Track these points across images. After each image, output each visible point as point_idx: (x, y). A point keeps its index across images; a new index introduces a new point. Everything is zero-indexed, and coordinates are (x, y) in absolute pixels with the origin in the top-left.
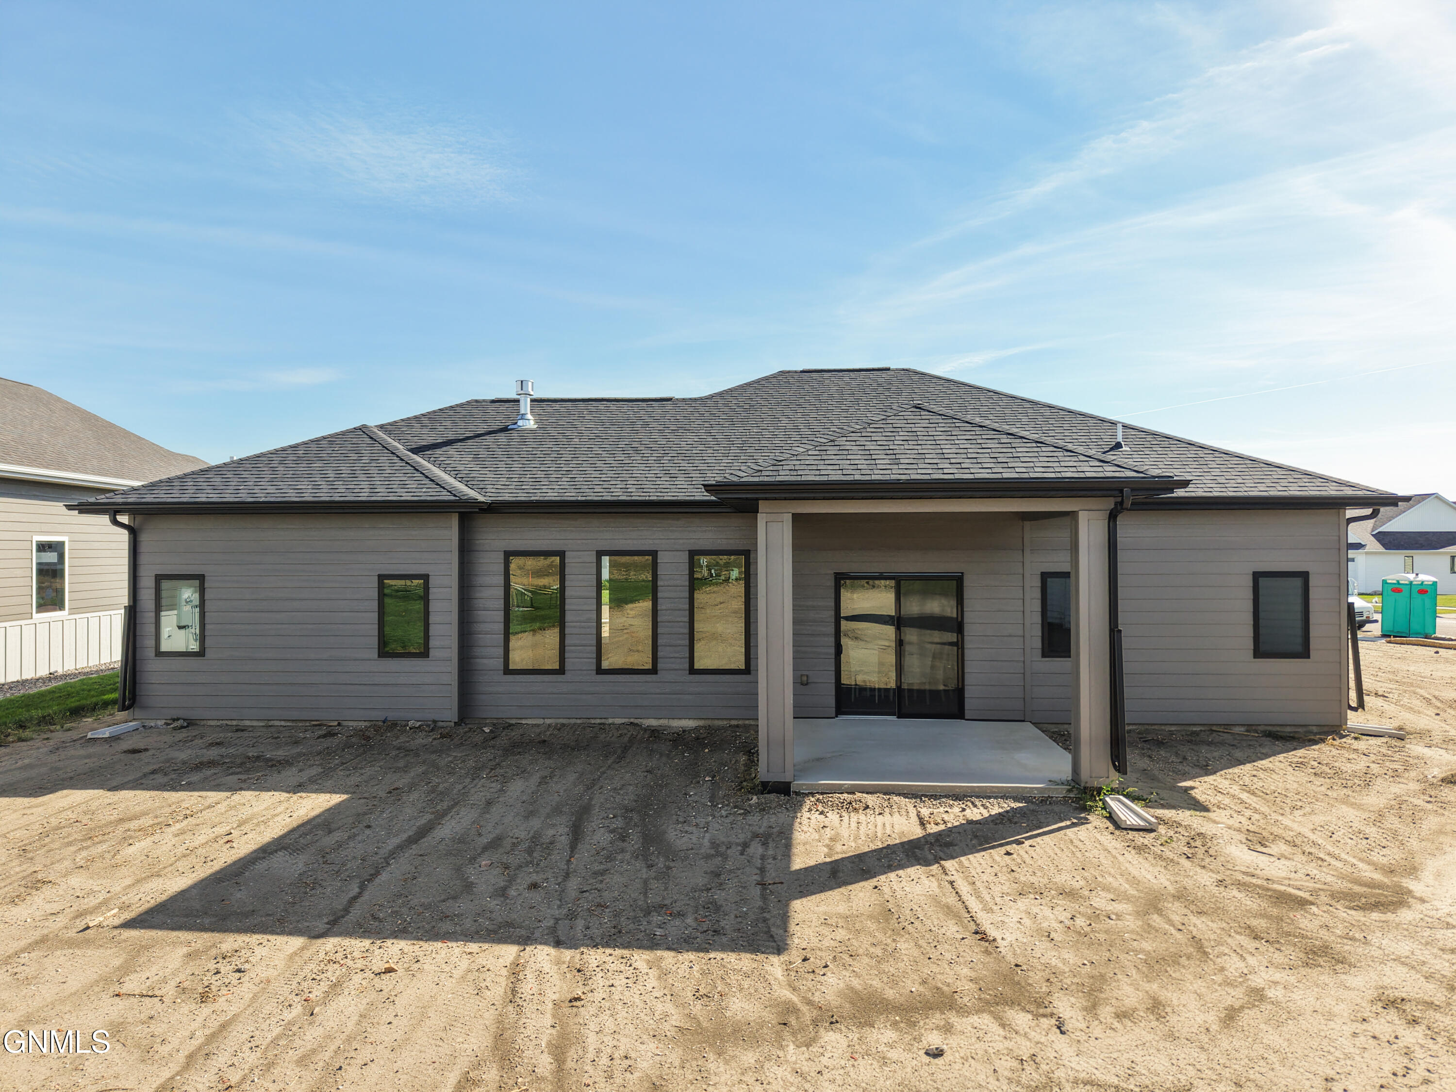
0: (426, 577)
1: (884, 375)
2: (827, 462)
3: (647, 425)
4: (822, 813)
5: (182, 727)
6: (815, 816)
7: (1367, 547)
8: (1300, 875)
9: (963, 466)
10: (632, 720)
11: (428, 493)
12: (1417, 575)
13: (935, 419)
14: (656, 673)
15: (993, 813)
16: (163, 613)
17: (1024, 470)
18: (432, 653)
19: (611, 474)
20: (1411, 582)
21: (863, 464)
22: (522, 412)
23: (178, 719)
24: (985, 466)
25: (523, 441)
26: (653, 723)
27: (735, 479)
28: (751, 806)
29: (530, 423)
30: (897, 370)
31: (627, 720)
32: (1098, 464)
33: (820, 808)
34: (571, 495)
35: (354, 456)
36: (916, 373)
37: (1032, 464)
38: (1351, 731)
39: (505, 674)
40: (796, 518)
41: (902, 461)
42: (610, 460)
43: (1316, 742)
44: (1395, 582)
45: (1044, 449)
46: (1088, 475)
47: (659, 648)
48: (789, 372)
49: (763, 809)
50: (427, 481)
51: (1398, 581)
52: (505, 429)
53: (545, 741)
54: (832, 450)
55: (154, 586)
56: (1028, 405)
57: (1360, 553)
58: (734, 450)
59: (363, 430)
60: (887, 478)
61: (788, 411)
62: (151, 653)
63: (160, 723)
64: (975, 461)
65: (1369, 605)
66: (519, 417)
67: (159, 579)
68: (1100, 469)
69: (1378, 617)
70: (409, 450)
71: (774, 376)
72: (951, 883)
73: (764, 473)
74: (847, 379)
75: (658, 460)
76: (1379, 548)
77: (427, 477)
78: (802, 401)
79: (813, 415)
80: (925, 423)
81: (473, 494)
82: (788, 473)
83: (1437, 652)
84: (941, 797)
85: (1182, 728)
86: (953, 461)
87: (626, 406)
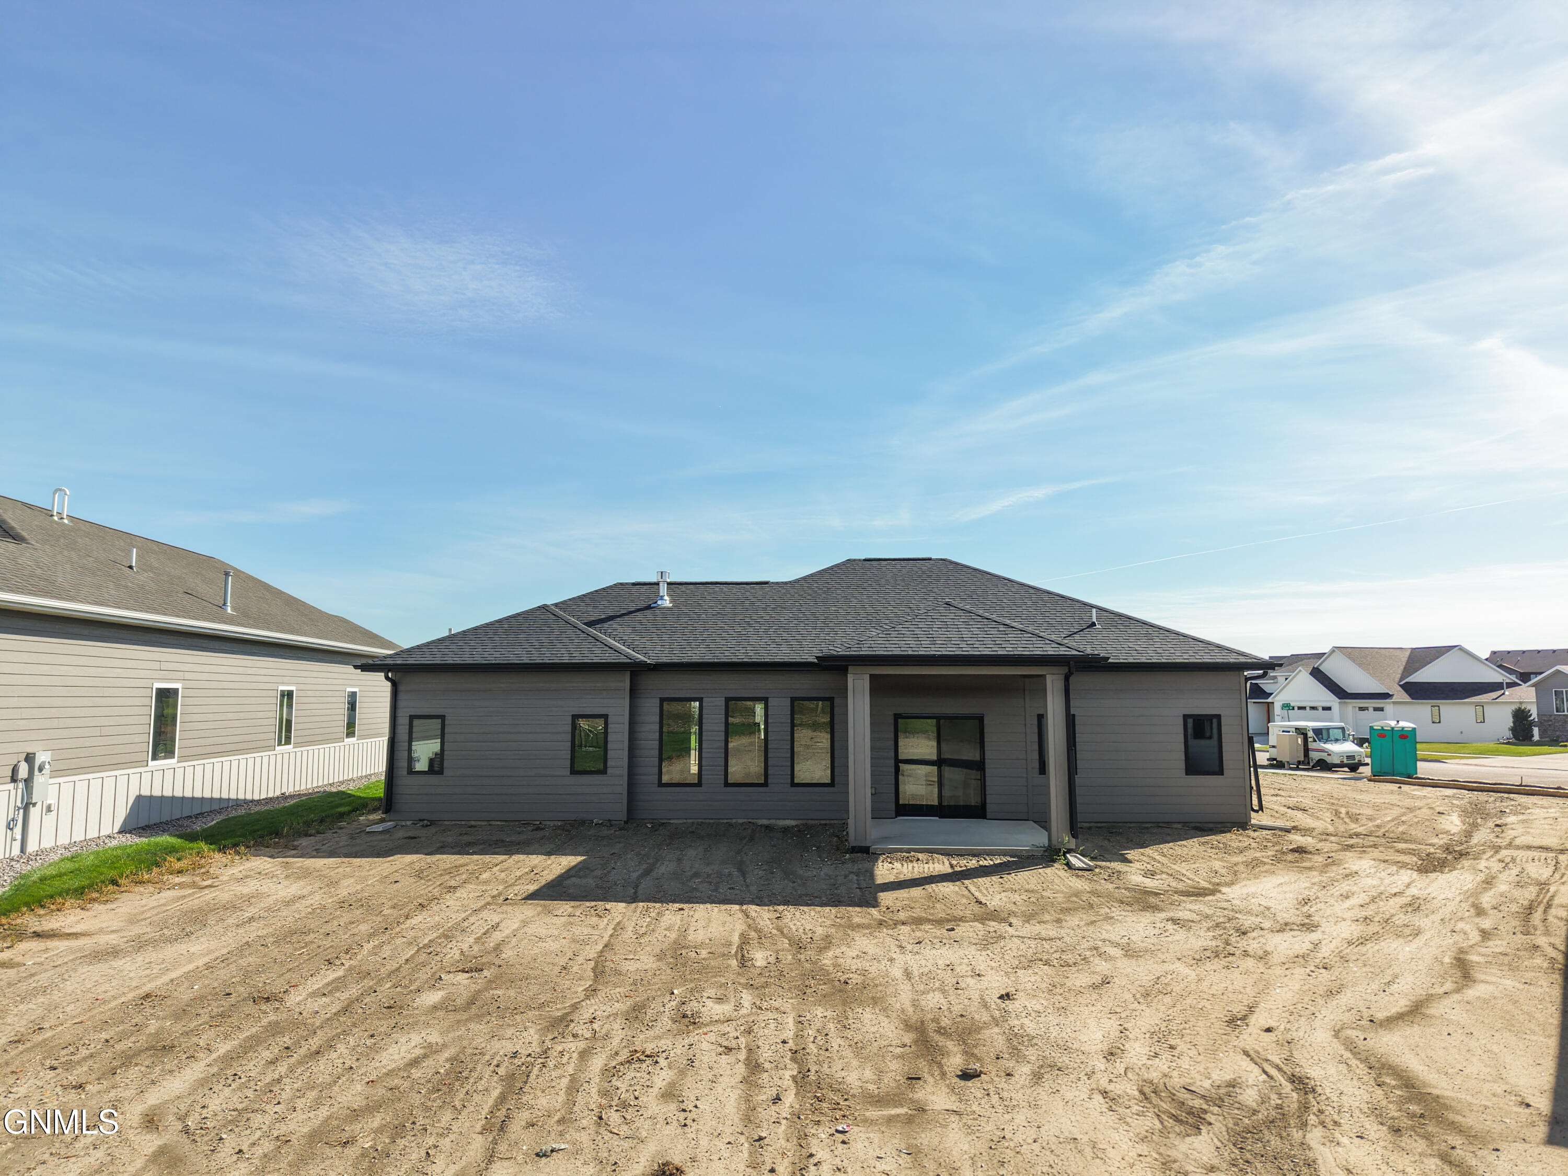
0: (605, 717)
1: (927, 563)
2: (891, 642)
3: (752, 604)
4: (890, 863)
5: (427, 826)
6: (886, 865)
7: (1394, 697)
8: (1165, 885)
9: (975, 646)
10: (750, 820)
11: (610, 657)
12: (1398, 722)
13: (960, 613)
14: (767, 786)
15: (996, 863)
16: (413, 743)
17: (1011, 649)
18: (609, 771)
19: (734, 642)
20: (1393, 728)
21: (913, 643)
22: (661, 594)
23: (424, 820)
24: (988, 646)
25: (665, 617)
26: (765, 822)
27: (835, 653)
28: (845, 859)
29: (666, 602)
30: (937, 559)
31: (745, 820)
32: (1056, 646)
33: (889, 860)
34: (709, 658)
35: (548, 630)
36: (951, 562)
37: (1016, 646)
38: (1253, 826)
39: (659, 786)
40: (872, 677)
41: (937, 642)
42: (731, 632)
43: (1225, 832)
44: (1380, 728)
45: (1025, 635)
46: (1050, 653)
47: (769, 768)
48: (855, 560)
49: (853, 861)
50: (607, 648)
51: (1382, 727)
52: (649, 607)
53: (693, 832)
54: (894, 634)
55: (408, 723)
56: (1032, 591)
57: (1389, 703)
58: (820, 624)
59: (544, 608)
60: (928, 653)
61: (856, 594)
62: (405, 772)
63: (409, 823)
64: (982, 643)
65: (1362, 750)
66: (659, 598)
67: (412, 718)
68: (1057, 649)
69: (1368, 760)
70: (585, 624)
71: (843, 563)
72: (966, 887)
73: (852, 649)
74: (899, 567)
75: (766, 631)
76: (1406, 698)
77: (606, 645)
78: (866, 585)
79: (875, 597)
80: (952, 616)
81: (643, 658)
82: (867, 649)
83: (1400, 787)
84: (964, 855)
85: (1138, 825)
86: (968, 643)
87: (735, 589)
